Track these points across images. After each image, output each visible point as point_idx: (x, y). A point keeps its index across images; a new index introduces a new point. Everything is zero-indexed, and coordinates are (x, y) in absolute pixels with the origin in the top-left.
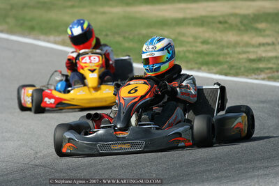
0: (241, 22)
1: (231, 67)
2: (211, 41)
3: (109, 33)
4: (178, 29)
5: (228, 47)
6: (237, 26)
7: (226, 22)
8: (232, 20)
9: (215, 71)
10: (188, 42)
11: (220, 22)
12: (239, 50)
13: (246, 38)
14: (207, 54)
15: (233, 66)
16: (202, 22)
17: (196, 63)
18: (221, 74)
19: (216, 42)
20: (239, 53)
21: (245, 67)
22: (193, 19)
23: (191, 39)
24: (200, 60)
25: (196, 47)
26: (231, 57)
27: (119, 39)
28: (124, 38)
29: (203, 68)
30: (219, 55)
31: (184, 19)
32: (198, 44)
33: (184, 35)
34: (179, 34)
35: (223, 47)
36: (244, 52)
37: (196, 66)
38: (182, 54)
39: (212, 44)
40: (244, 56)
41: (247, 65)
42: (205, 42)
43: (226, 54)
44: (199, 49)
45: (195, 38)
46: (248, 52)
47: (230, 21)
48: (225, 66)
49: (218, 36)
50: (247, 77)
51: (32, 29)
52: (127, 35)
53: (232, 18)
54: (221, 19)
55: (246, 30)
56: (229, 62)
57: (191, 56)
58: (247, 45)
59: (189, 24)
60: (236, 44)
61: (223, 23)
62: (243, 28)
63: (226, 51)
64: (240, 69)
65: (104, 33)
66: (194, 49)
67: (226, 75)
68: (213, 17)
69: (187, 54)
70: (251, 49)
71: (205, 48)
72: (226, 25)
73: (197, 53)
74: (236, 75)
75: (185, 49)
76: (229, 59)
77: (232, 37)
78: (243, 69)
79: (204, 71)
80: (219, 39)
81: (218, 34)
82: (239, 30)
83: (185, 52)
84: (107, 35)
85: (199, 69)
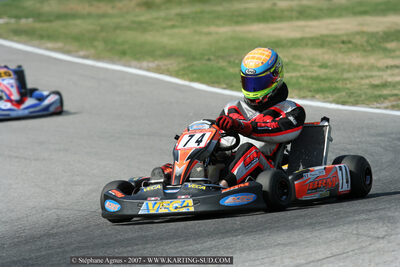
0: (367, 42)
1: (350, 95)
2: (330, 64)
3: (212, 57)
4: (294, 51)
5: (349, 71)
6: (362, 46)
7: (350, 42)
8: (358, 40)
9: (331, 99)
10: (304, 66)
11: (343, 42)
12: (361, 74)
13: (372, 60)
14: (324, 80)
15: (352, 93)
16: (321, 42)
17: (310, 91)
18: (338, 103)
19: (335, 66)
20: (362, 78)
21: (366, 94)
22: (312, 39)
23: (307, 63)
24: (315, 86)
25: (313, 71)
26: (351, 82)
27: (223, 64)
28: (229, 62)
29: (317, 96)
30: (338, 81)
31: (302, 39)
32: (315, 68)
33: (299, 58)
34: (294, 56)
35: (343, 70)
36: (367, 77)
37: (310, 94)
38: (294, 80)
39: (330, 67)
40: (367, 81)
41: (369, 91)
42: (323, 66)
43: (346, 79)
44: (314, 74)
45: (313, 61)
46: (372, 77)
47: (354, 41)
48: (344, 94)
49: (340, 58)
50: (368, 105)
51: (124, 53)
52: (232, 59)
53: (358, 37)
54: (345, 38)
55: (373, 51)
56: (348, 89)
57: (304, 82)
58: (372, 68)
59: (307, 45)
60: (360, 67)
61: (346, 43)
62: (369, 48)
63: (346, 75)
64: (360, 96)
65: (206, 57)
66: (309, 74)
67: (344, 103)
68: (336, 36)
69: (301, 80)
70: (375, 73)
71: (322, 72)
72: (350, 45)
73: (312, 78)
74: (356, 103)
75: (298, 74)
76: (349, 86)
77: (356, 59)
78: (363, 97)
79: (318, 100)
80: (340, 61)
81: (340, 55)
82: (365, 51)
83: (297, 78)
84: (209, 60)
85: (313, 98)
